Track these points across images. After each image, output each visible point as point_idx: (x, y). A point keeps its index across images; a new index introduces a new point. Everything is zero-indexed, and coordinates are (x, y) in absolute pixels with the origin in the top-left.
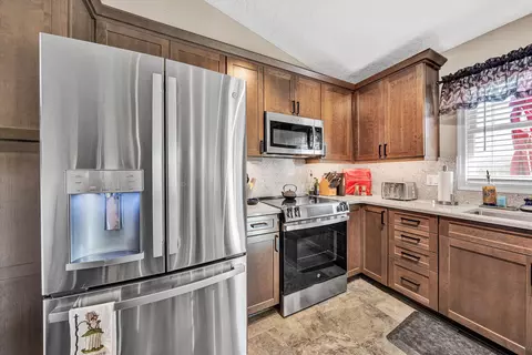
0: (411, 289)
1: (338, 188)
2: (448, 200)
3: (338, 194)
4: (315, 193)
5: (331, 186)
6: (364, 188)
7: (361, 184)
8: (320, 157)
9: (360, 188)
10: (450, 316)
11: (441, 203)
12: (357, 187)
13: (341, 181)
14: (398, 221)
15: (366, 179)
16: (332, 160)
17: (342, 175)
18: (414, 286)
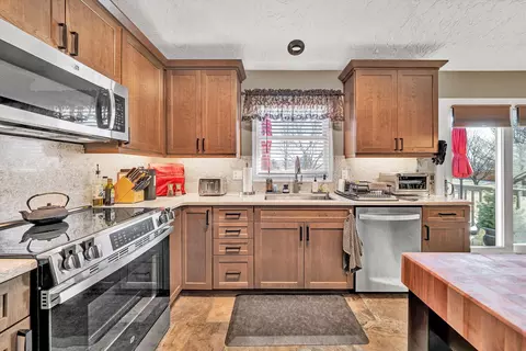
0: (235, 280)
1: (146, 190)
2: (250, 191)
3: (146, 198)
4: (106, 202)
5: (135, 188)
6: (179, 186)
7: (175, 181)
8: (120, 143)
9: (174, 187)
10: (262, 287)
11: (245, 193)
12: (171, 187)
13: (152, 180)
14: (222, 217)
15: (179, 176)
16: (138, 150)
17: (152, 171)
18: (236, 276)
